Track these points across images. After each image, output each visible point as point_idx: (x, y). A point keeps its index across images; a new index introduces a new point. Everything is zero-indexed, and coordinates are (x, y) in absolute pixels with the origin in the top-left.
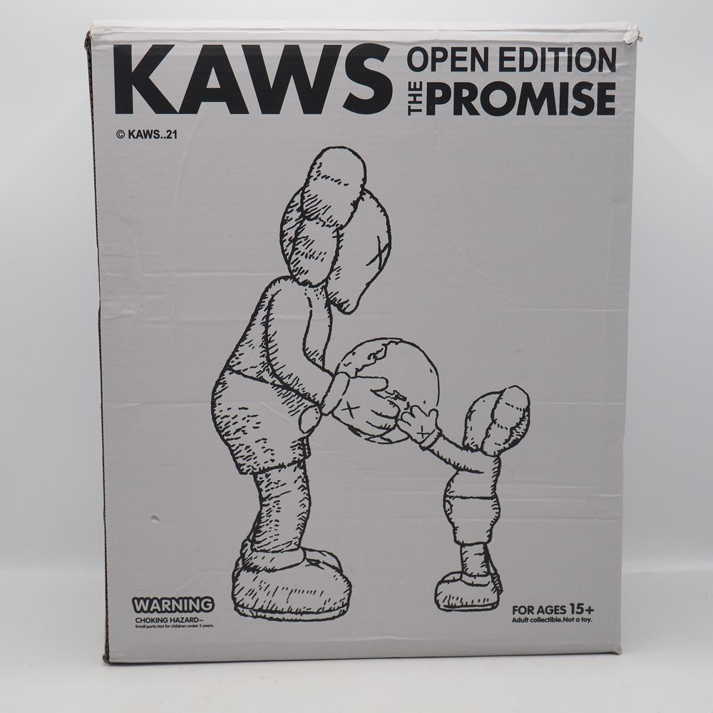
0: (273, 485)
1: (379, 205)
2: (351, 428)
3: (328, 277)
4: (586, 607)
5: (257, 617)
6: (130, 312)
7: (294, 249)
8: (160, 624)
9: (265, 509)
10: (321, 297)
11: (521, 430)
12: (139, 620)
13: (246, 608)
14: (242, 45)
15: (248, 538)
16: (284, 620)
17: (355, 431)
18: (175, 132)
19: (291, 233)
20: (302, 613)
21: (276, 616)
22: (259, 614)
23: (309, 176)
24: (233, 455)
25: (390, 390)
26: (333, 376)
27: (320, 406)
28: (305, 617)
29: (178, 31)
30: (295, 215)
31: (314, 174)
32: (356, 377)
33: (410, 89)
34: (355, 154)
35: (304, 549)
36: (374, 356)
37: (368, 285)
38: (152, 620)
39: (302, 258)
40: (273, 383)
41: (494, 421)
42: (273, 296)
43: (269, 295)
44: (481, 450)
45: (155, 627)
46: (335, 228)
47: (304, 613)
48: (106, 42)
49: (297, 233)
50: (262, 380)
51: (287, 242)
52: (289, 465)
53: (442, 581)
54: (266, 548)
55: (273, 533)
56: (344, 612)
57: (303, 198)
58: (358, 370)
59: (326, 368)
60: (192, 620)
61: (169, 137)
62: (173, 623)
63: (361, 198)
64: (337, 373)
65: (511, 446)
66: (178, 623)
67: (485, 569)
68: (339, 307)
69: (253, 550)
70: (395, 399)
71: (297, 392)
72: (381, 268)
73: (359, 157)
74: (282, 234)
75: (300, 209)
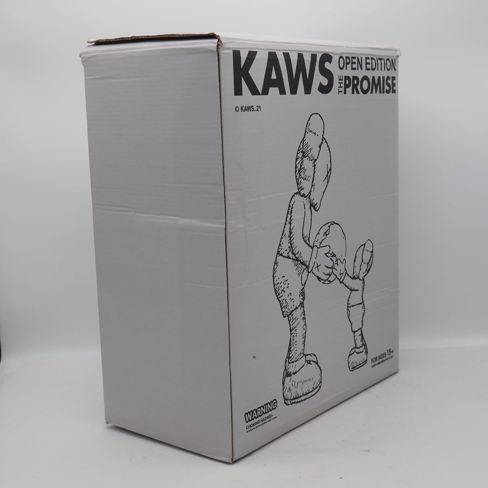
0: (294, 321)
1: (328, 146)
2: (318, 277)
3: (311, 191)
4: (391, 351)
5: (293, 403)
6: (243, 225)
7: (300, 175)
8: (257, 425)
9: (292, 336)
10: (308, 202)
11: (370, 263)
12: (248, 427)
13: (289, 400)
14: (283, 53)
15: (287, 357)
16: (302, 401)
17: (319, 279)
18: (260, 107)
19: (299, 167)
20: (307, 394)
21: (299, 399)
22: (293, 401)
23: (306, 131)
24: (281, 306)
25: (331, 252)
26: (312, 248)
27: (308, 267)
28: (309, 395)
29: (258, 43)
30: (300, 155)
31: (307, 130)
32: (320, 247)
33: (339, 80)
34: (321, 117)
35: (306, 355)
36: (326, 234)
37: (324, 193)
38: (253, 425)
39: (302, 180)
40: (293, 259)
41: (362, 261)
42: (292, 205)
43: (291, 204)
44: (358, 278)
45: (254, 428)
46: (313, 161)
47: (309, 393)
48: (228, 48)
49: (301, 166)
50: (289, 257)
51: (298, 171)
52: (299, 306)
53: (350, 355)
54: (293, 360)
55: (295, 349)
56: (320, 386)
57: (303, 144)
58: (321, 243)
59: (310, 245)
60: (270, 416)
61: (258, 110)
62: (262, 423)
63: (322, 143)
64: (314, 246)
65: (368, 272)
66: (264, 422)
67: (362, 343)
68: (314, 207)
69: (289, 363)
70: (332, 257)
71: (300, 261)
72: (328, 183)
73: (322, 119)
74: (296, 168)
75: (302, 152)
